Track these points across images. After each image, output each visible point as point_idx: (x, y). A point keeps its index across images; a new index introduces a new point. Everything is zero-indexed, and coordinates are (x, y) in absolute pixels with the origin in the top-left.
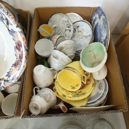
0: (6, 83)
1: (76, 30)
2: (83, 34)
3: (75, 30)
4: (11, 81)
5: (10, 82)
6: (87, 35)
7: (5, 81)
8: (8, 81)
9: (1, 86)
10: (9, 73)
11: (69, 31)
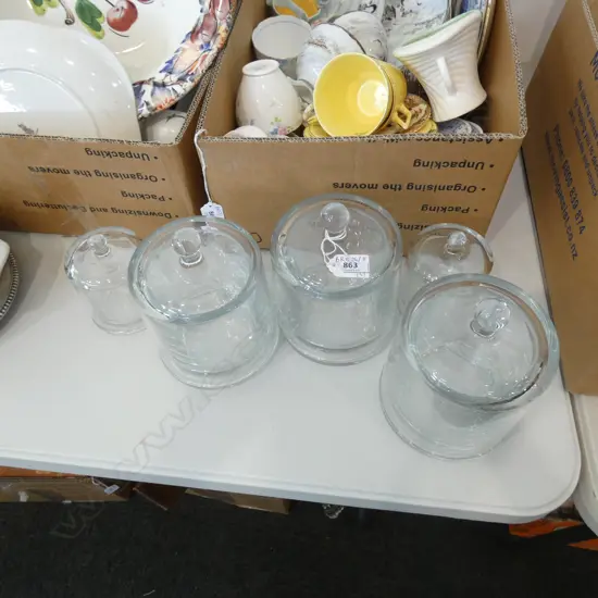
0: (158, 91)
1: (398, 10)
2: (419, 17)
3: (394, 10)
4: (174, 87)
5: (170, 88)
6: (431, 17)
7: (155, 84)
8: (164, 85)
9: (143, 102)
10: (170, 62)
11: (372, 9)
